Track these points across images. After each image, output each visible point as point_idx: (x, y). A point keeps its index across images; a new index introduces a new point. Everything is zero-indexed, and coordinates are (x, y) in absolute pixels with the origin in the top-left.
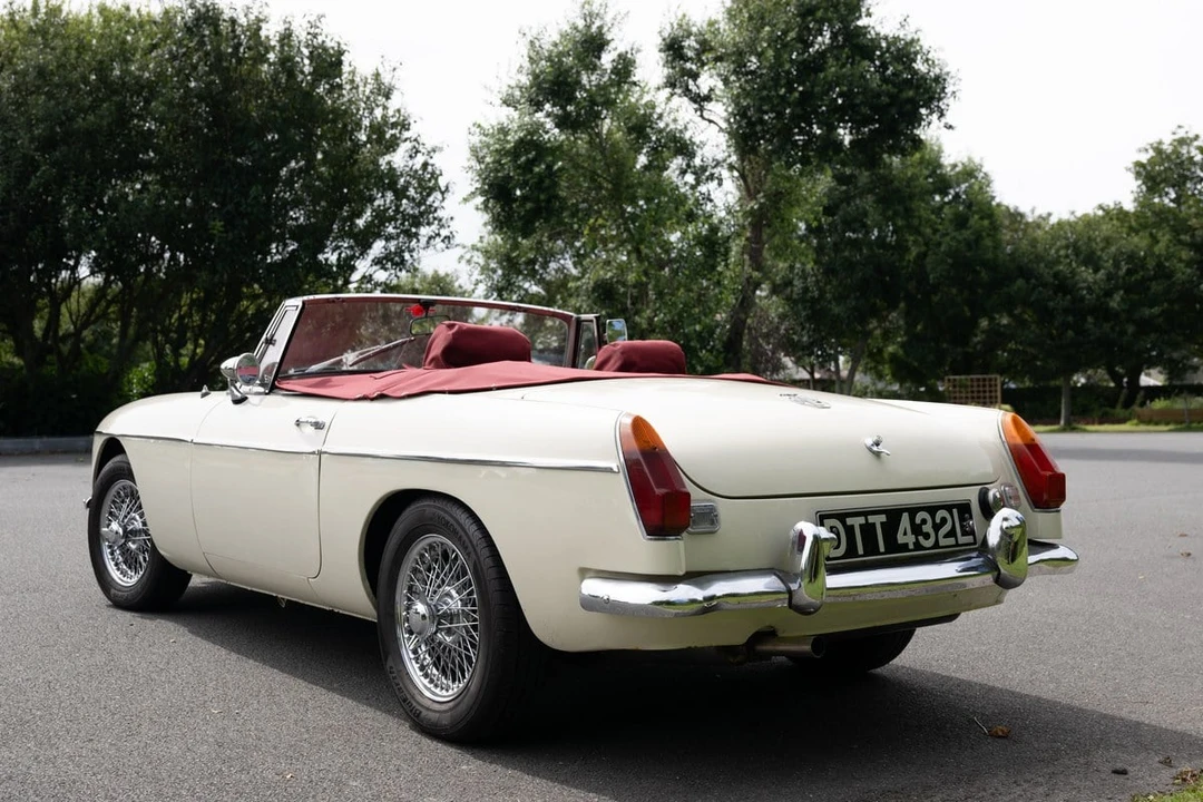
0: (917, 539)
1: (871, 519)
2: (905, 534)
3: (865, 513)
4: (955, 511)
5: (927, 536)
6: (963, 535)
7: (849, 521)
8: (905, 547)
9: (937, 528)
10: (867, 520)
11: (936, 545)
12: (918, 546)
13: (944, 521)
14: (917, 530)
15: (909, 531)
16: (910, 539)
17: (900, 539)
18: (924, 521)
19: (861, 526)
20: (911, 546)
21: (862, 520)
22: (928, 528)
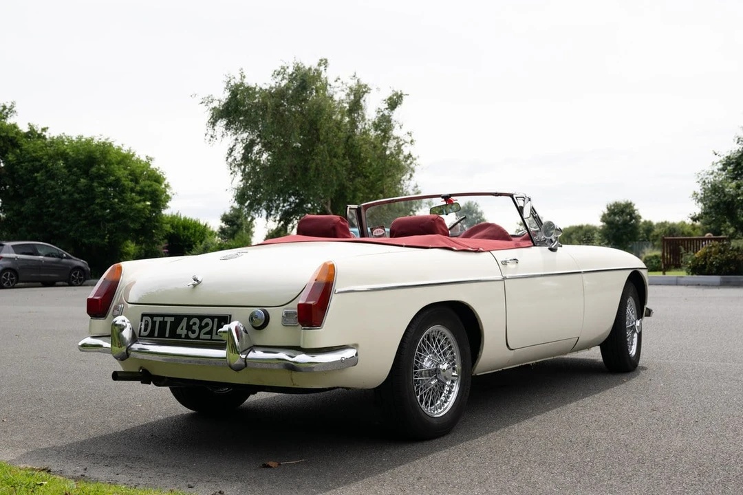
0: (187, 332)
1: (166, 319)
2: (182, 329)
3: (163, 316)
4: (216, 320)
5: (194, 332)
7: (155, 319)
8: (180, 336)
9: (201, 328)
10: (163, 319)
11: (198, 338)
12: (187, 337)
13: (207, 325)
14: (189, 328)
15: (185, 328)
16: (184, 332)
17: (179, 331)
18: (195, 324)
19: (160, 322)
20: (183, 336)
21: (161, 319)
22: (196, 328)
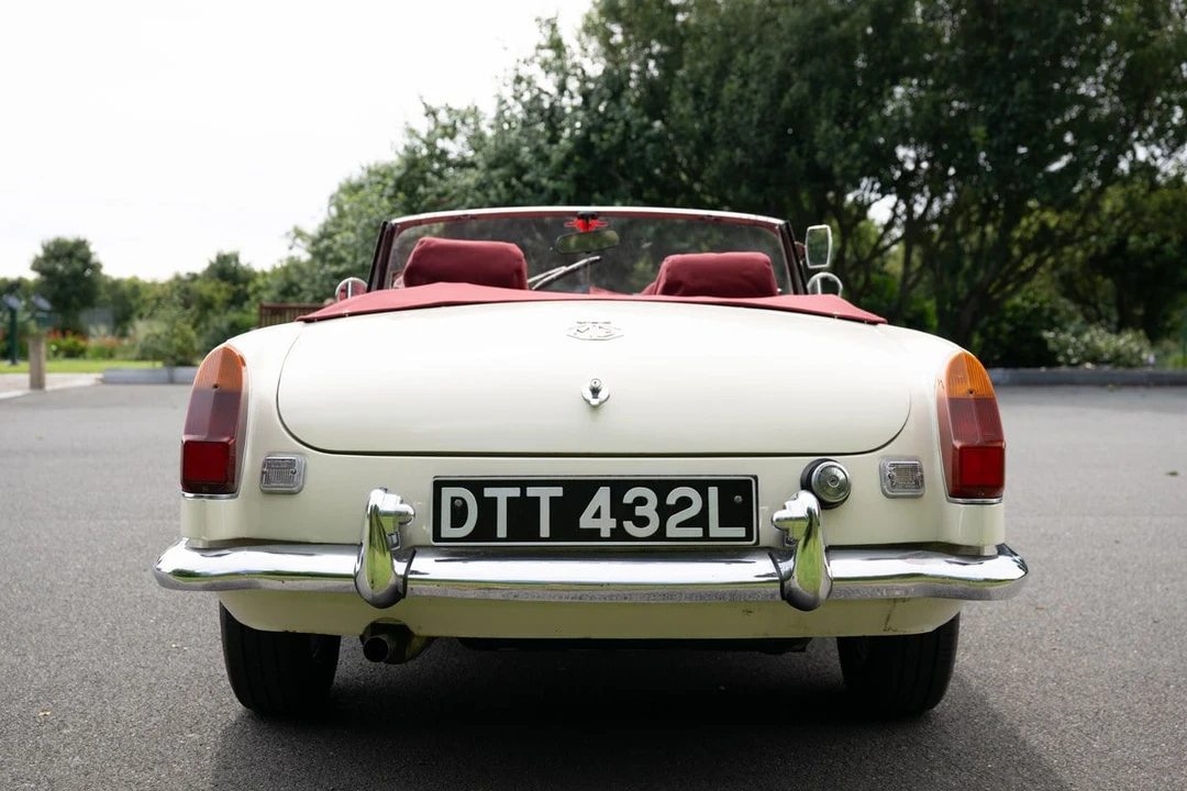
0: (620, 524)
1: (531, 492)
2: (597, 515)
3: (523, 484)
4: (713, 492)
5: (642, 522)
6: (722, 524)
7: (488, 492)
8: (594, 534)
9: (665, 512)
10: (523, 492)
11: (660, 534)
12: (618, 534)
13: (685, 503)
14: (621, 511)
15: (606, 511)
16: (606, 524)
17: (586, 521)
18: (641, 501)
19: (510, 500)
20: (605, 533)
21: (515, 492)
22: (649, 510)
